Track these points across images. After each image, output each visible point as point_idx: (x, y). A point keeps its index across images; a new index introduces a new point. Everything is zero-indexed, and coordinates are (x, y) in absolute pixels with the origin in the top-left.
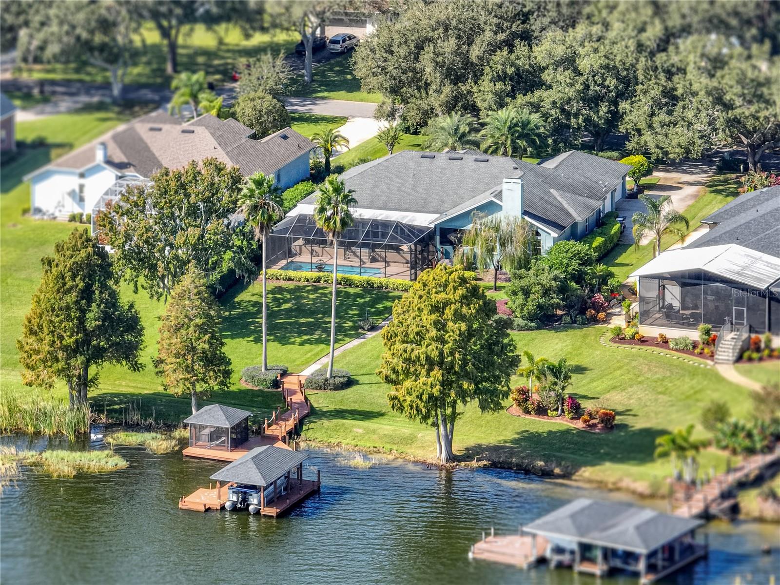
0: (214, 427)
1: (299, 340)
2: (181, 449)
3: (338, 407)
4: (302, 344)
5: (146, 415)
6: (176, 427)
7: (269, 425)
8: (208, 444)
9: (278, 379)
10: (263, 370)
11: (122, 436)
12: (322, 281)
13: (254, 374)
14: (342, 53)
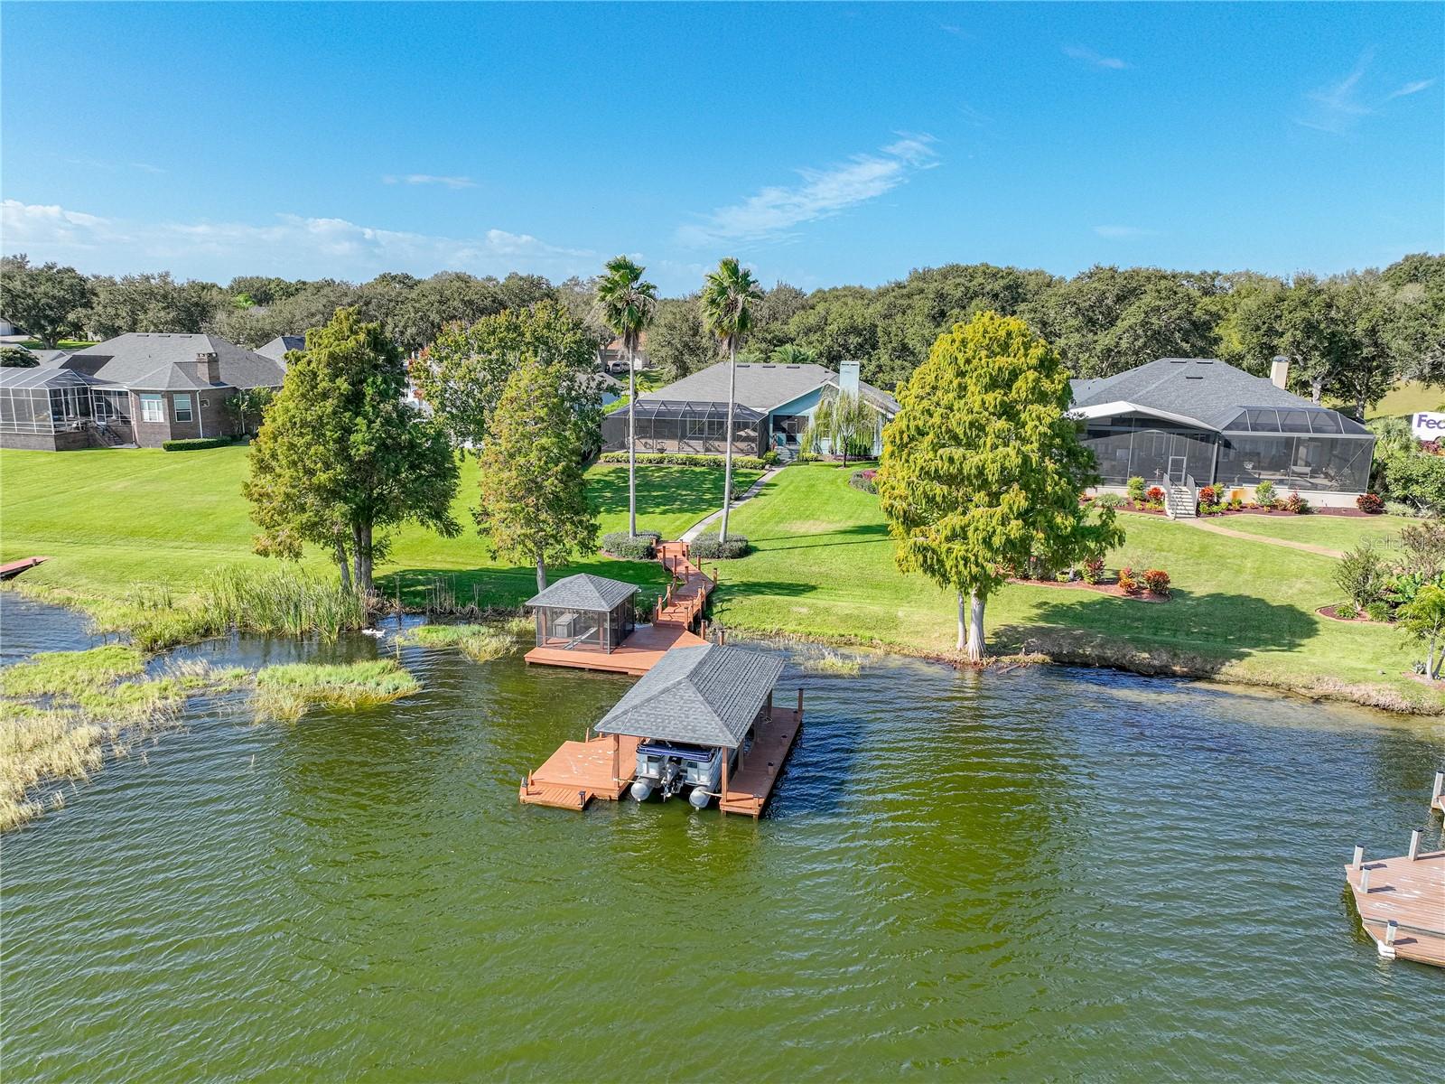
0: (578, 612)
1: (658, 510)
2: (523, 651)
3: (745, 580)
4: (664, 513)
5: (464, 598)
6: (512, 614)
7: (665, 605)
8: (570, 640)
9: (654, 545)
10: (631, 536)
11: (421, 633)
12: (666, 462)
13: (620, 540)
14: (621, 373)
